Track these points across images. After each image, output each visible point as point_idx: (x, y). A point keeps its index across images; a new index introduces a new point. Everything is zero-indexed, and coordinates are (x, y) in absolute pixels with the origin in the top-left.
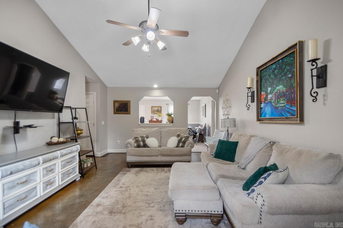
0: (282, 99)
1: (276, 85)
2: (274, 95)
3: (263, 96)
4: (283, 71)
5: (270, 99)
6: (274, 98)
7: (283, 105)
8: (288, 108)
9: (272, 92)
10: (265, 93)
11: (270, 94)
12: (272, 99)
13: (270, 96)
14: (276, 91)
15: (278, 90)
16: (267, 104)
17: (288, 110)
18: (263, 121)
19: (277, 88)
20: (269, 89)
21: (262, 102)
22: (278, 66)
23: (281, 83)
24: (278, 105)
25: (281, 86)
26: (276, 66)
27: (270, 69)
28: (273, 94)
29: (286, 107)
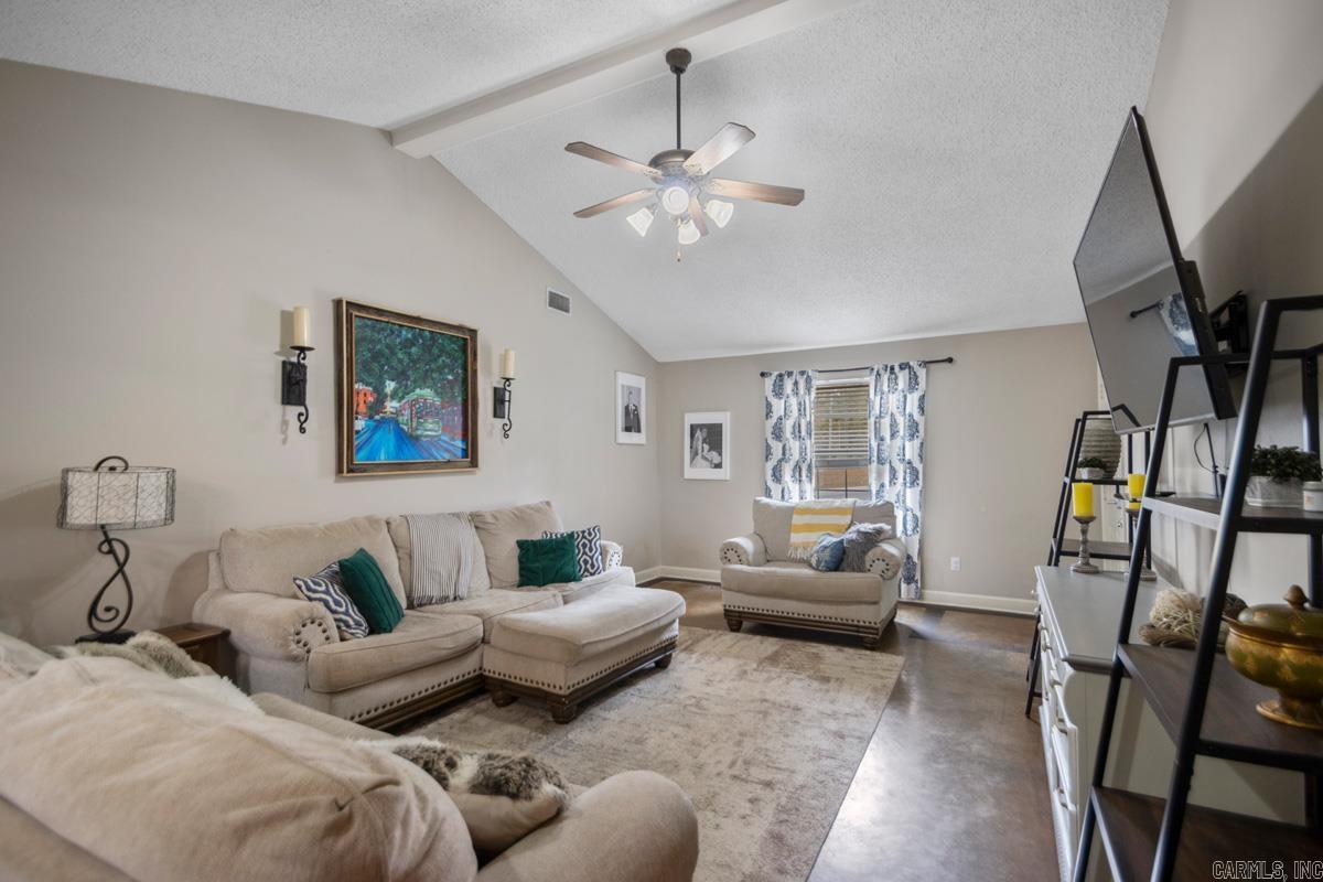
0: (430, 421)
1: (415, 382)
2: (407, 406)
3: (361, 395)
4: (435, 360)
5: (392, 413)
6: (407, 412)
7: (434, 433)
8: (446, 442)
9: (400, 395)
10: (371, 389)
11: (393, 398)
12: (398, 412)
13: (391, 406)
14: (412, 396)
15: (421, 396)
16: (379, 423)
17: (445, 445)
18: (365, 471)
19: (418, 391)
20: (390, 386)
21: (357, 413)
22: (421, 341)
23: (430, 382)
24: (419, 432)
25: (429, 390)
26: (415, 338)
27: (392, 332)
28: (404, 401)
29: (440, 439)
